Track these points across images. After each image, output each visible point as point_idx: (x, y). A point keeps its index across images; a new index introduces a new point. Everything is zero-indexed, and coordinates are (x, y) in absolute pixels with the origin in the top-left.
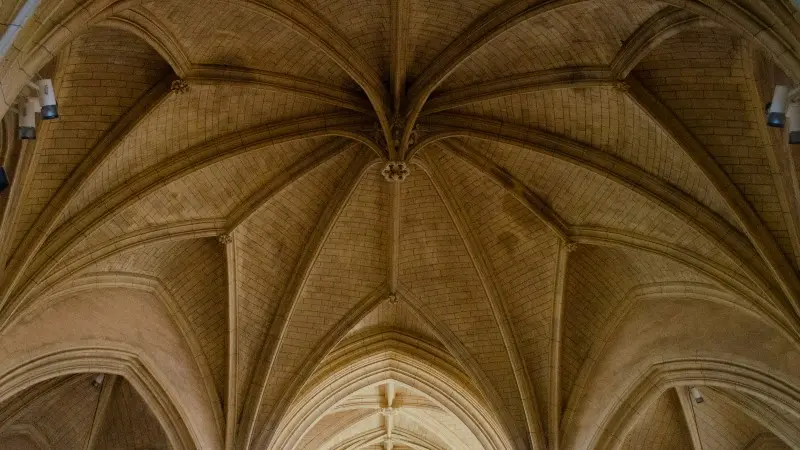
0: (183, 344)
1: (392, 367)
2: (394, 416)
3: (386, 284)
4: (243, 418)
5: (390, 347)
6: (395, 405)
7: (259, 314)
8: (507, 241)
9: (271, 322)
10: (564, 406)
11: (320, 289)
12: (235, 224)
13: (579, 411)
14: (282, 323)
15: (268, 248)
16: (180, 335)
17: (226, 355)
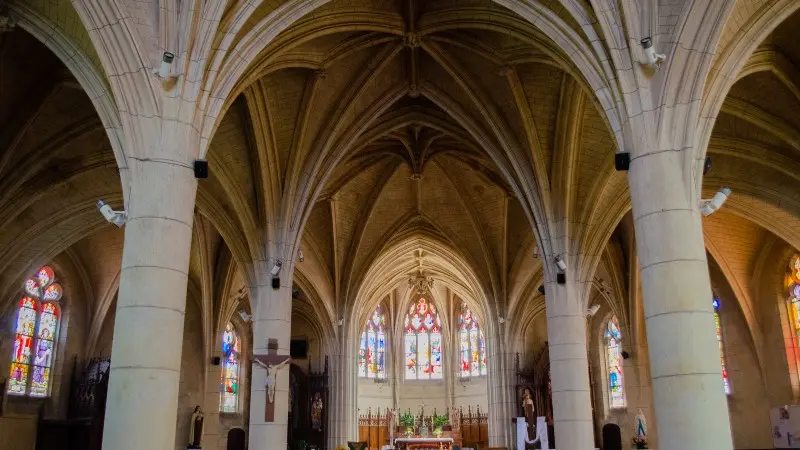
0: (310, 249)
1: (419, 242)
2: (421, 260)
3: (415, 207)
4: (343, 281)
5: (419, 233)
6: (422, 256)
7: (348, 228)
8: (478, 189)
9: (355, 231)
10: (509, 270)
11: (380, 213)
12: (335, 192)
13: (517, 273)
14: (361, 232)
15: (352, 196)
16: (309, 245)
17: (332, 251)
